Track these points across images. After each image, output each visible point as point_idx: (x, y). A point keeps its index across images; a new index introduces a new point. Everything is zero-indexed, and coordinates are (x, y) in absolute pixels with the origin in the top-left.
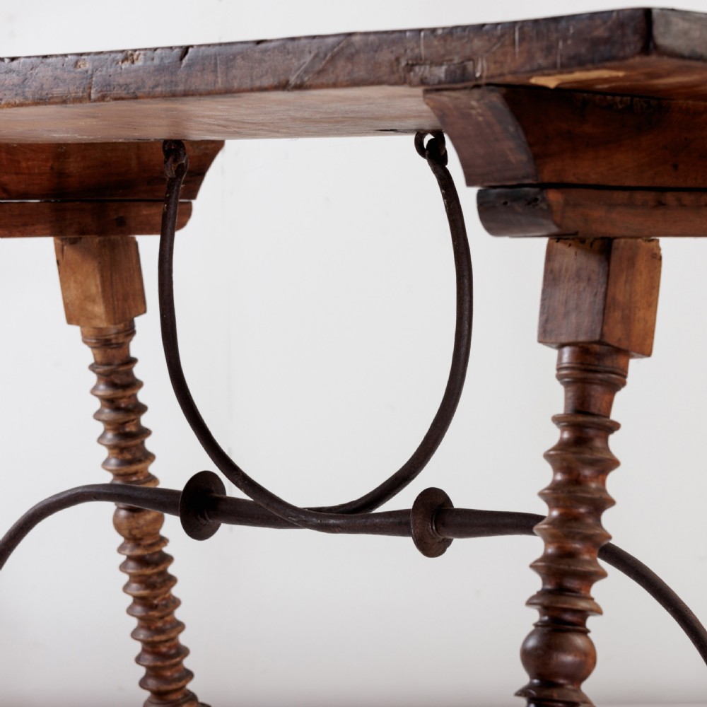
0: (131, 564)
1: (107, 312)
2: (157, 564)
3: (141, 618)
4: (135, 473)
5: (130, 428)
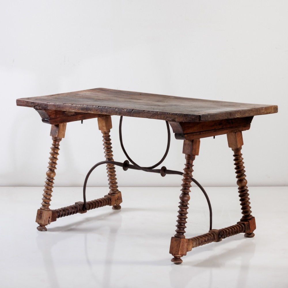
0: (108, 169)
1: (106, 129)
2: (113, 169)
3: (110, 178)
4: (110, 154)
5: (109, 147)
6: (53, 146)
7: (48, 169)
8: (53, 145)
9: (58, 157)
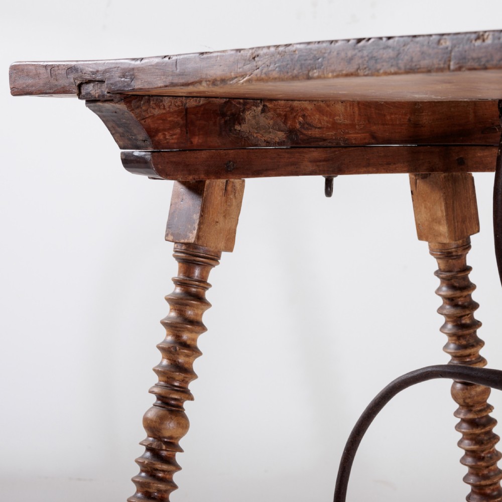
0: (465, 425)
1: (450, 231)
2: (484, 426)
3: (471, 467)
4: (469, 355)
5: (466, 321)
6: (178, 290)
7: (153, 399)
8: (179, 283)
9: (202, 341)
